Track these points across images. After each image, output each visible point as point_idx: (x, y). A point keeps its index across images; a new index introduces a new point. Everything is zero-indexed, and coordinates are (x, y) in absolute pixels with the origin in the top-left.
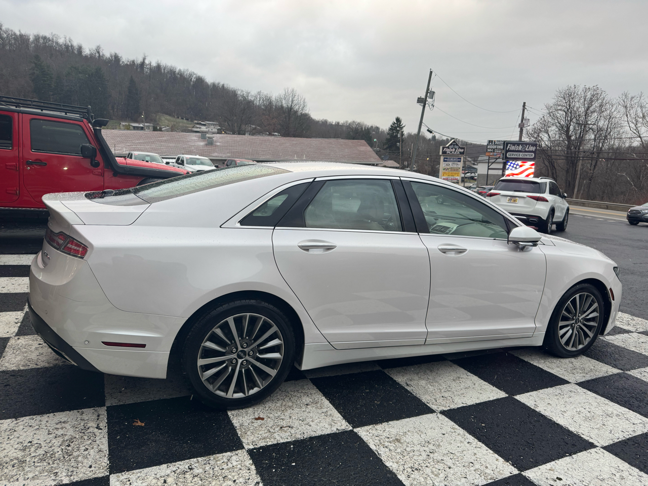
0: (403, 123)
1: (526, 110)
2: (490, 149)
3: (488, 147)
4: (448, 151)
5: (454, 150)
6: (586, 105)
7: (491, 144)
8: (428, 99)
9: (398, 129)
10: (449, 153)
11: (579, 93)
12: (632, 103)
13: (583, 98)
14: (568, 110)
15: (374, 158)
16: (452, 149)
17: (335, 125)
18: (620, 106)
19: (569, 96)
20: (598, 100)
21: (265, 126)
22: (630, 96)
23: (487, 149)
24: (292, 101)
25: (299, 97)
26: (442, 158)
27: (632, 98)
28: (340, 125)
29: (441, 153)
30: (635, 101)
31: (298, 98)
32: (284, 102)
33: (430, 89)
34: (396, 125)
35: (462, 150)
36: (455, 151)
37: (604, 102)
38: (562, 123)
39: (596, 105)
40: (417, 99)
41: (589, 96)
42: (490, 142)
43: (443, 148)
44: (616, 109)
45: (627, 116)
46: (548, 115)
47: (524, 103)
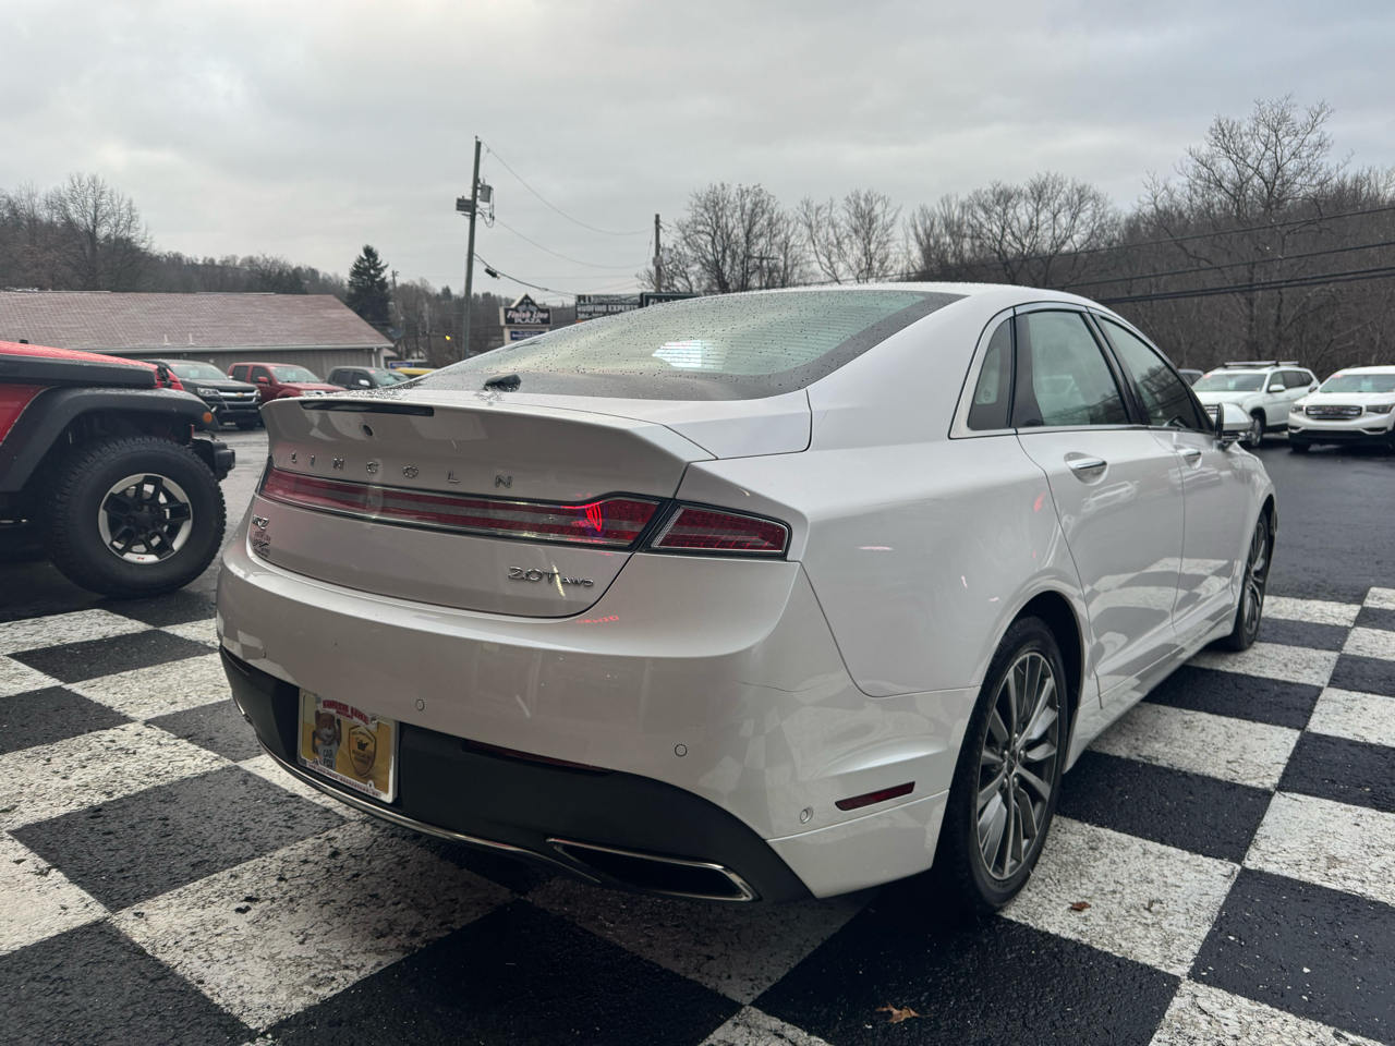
0: (382, 259)
1: (661, 231)
2: (582, 312)
3: (579, 309)
4: (516, 315)
5: (528, 314)
6: (746, 223)
7: (582, 302)
8: (478, 202)
9: (372, 272)
10: (520, 321)
11: (731, 199)
12: (819, 218)
13: (738, 209)
14: (715, 233)
15: (368, 335)
16: (525, 312)
17: (205, 265)
18: (800, 225)
19: (714, 205)
20: (763, 212)
21: (25, 271)
22: (814, 206)
23: (577, 312)
24: (96, 207)
25: (115, 197)
26: (507, 333)
27: (818, 209)
28: (218, 267)
29: (503, 322)
30: (824, 215)
31: (112, 200)
32: (71, 208)
33: (482, 181)
34: (367, 264)
35: (545, 316)
36: (531, 317)
37: (774, 216)
38: (710, 258)
39: (762, 222)
40: (455, 201)
41: (749, 206)
42: (581, 298)
43: (506, 311)
44: (794, 230)
45: (814, 242)
46: (684, 242)
47: (657, 216)
